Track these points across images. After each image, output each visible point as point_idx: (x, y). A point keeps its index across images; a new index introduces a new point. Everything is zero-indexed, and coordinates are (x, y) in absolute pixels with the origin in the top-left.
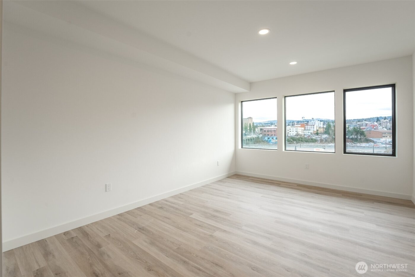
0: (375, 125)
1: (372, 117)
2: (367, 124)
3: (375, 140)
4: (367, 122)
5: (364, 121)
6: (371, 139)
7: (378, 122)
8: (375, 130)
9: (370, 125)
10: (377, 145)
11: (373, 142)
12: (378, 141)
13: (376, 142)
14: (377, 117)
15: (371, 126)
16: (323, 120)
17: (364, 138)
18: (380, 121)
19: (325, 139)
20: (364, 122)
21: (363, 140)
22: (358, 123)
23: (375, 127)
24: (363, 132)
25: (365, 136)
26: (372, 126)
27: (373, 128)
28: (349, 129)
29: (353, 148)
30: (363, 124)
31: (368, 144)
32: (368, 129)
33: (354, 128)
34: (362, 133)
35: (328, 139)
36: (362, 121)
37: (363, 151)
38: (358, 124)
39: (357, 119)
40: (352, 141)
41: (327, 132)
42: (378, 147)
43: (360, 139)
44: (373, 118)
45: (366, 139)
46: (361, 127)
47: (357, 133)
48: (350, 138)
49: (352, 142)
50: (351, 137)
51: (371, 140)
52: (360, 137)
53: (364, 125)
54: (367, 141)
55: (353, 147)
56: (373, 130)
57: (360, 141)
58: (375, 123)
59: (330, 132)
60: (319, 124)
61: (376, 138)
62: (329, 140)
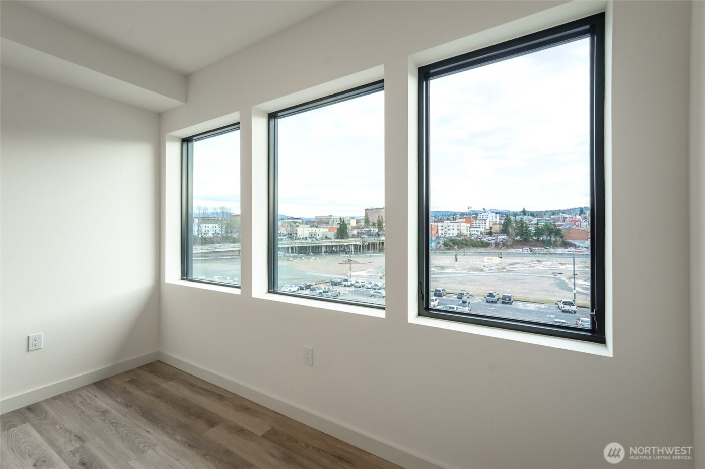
0: (577, 220)
1: (573, 208)
2: (566, 218)
3: (577, 243)
4: (565, 216)
5: (561, 214)
6: (571, 241)
7: (582, 215)
8: (578, 228)
9: (570, 219)
10: (580, 252)
11: (575, 246)
12: (581, 245)
13: (579, 247)
14: (580, 206)
15: (571, 221)
16: (501, 211)
17: (561, 240)
18: (584, 213)
19: (502, 241)
20: (561, 216)
21: (559, 243)
22: (552, 217)
23: (577, 223)
24: (559, 230)
25: (562, 237)
26: (573, 221)
27: (575, 224)
28: (539, 226)
29: (544, 256)
30: (559, 217)
31: (567, 250)
32: (567, 227)
33: (546, 225)
34: (558, 233)
35: (507, 242)
36: (558, 214)
37: (559, 261)
38: (553, 219)
39: (550, 210)
40: (542, 244)
41: (504, 231)
42: (581, 254)
43: (556, 241)
44: (575, 208)
45: (563, 241)
46: (557, 223)
47: (551, 232)
48: (540, 240)
49: (543, 247)
50: (542, 239)
51: (571, 243)
52: (554, 239)
53: (561, 219)
54: (566, 245)
55: (544, 254)
56: (574, 227)
57: (555, 245)
58: (578, 217)
59: (510, 230)
60: (494, 217)
61: (578, 240)
62: (509, 243)
